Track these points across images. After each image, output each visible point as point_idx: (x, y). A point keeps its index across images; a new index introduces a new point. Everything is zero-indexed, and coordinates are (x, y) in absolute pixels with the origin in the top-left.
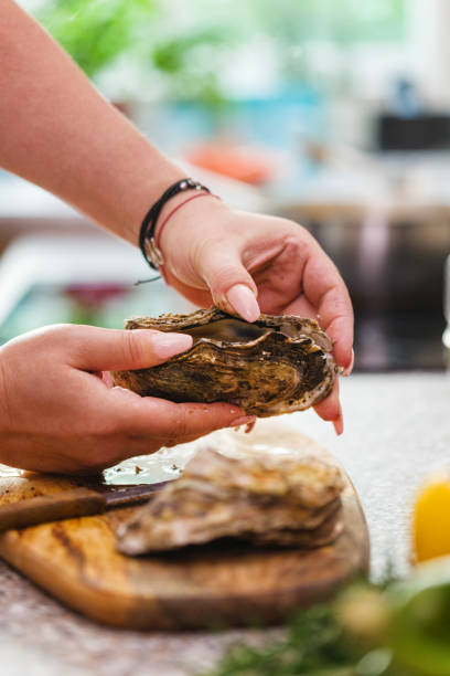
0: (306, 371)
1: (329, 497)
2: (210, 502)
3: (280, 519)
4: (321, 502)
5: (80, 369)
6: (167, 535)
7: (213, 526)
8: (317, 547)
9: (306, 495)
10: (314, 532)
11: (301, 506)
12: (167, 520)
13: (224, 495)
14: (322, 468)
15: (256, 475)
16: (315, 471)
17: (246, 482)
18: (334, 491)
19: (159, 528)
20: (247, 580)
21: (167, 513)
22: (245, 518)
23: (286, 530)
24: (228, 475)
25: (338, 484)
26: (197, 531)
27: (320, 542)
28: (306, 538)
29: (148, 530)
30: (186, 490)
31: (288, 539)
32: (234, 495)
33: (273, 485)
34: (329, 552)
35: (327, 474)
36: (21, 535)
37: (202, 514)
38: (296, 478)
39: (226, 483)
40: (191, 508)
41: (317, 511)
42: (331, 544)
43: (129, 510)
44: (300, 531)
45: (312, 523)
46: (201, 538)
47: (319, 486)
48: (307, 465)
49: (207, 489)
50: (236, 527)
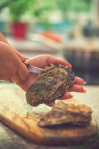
1: (89, 115)
2: (61, 114)
3: (78, 119)
4: (87, 116)
6: (51, 122)
7: (62, 120)
8: (86, 126)
9: (84, 114)
10: (86, 123)
11: (83, 116)
12: (51, 118)
13: (65, 113)
14: (87, 107)
15: (72, 108)
16: (86, 108)
17: (70, 110)
18: (90, 113)
19: (49, 120)
20: (70, 134)
21: (51, 117)
22: (70, 119)
23: (79, 122)
24: (66, 108)
25: (91, 111)
26: (58, 121)
28: (84, 124)
29: (46, 120)
30: (55, 111)
31: (79, 124)
32: (67, 113)
33: (76, 111)
34: (89, 128)
35: (88, 109)
37: (59, 117)
38: (82, 110)
39: (65, 110)
40: (57, 116)
41: (87, 118)
42: (89, 126)
44: (83, 122)
45: (86, 121)
46: (59, 123)
47: (87, 111)
48: (84, 106)
49: (61, 111)
50: (67, 121)
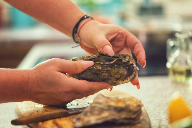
0: (128, 70)
1: (138, 108)
2: (102, 110)
3: (124, 115)
4: (136, 110)
5: (60, 72)
6: (89, 121)
7: (103, 118)
8: (135, 124)
9: (132, 108)
10: (134, 119)
11: (130, 111)
12: (89, 116)
13: (106, 108)
14: (136, 100)
15: (115, 102)
16: (134, 101)
17: (113, 104)
18: (140, 106)
19: (86, 119)
21: (89, 114)
22: (113, 115)
23: (126, 119)
24: (107, 102)
25: (141, 105)
26: (98, 119)
27: (136, 122)
28: (131, 121)
29: (83, 120)
30: (94, 107)
31: (126, 121)
32: (109, 108)
33: (121, 105)
34: (139, 125)
35: (137, 102)
36: (43, 123)
37: (99, 114)
38: (128, 103)
39: (106, 105)
40: (96, 112)
41: (135, 113)
42: (139, 123)
43: (76, 115)
44: (130, 119)
45: (133, 116)
46: (100, 121)
47: (135, 105)
48: (131, 99)
49: (101, 106)
50: (110, 118)
